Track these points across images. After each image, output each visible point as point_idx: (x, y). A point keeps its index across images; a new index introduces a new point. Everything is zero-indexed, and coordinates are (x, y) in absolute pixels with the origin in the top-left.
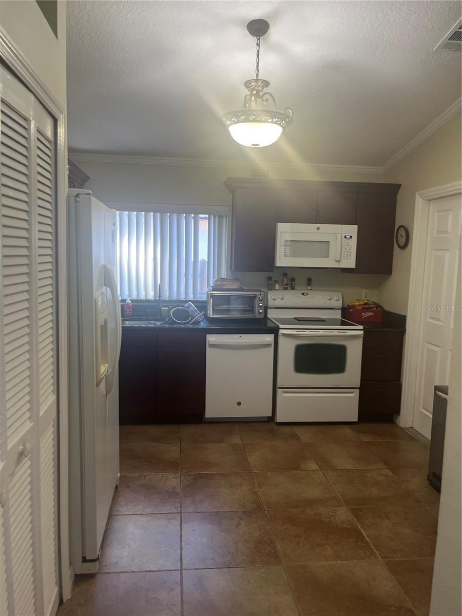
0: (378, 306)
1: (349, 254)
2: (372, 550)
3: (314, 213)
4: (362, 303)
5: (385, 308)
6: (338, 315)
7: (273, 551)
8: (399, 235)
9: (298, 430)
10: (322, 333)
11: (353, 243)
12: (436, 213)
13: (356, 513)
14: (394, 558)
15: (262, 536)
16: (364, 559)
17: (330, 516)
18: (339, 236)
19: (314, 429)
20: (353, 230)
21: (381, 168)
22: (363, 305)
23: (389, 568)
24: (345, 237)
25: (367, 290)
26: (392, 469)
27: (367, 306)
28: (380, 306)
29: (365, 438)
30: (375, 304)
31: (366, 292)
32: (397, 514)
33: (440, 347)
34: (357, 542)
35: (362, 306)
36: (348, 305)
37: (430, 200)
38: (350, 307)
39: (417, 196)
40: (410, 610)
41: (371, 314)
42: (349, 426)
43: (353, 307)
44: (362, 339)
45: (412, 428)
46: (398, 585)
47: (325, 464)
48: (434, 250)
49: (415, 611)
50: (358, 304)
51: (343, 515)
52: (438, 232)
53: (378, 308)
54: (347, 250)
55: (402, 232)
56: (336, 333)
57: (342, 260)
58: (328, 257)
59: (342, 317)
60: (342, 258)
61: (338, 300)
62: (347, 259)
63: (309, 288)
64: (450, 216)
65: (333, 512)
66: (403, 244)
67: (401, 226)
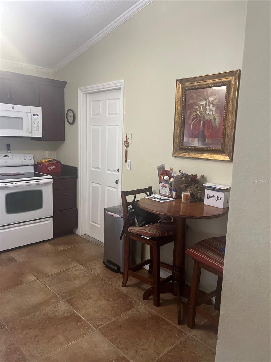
0: (57, 162)
1: (37, 127)
2: (87, 324)
3: (8, 96)
4: (47, 160)
5: (62, 163)
6: (31, 170)
7: (21, 357)
8: (69, 116)
9: (13, 255)
10: (24, 183)
11: (39, 119)
12: (92, 102)
13: (70, 302)
14: (103, 325)
15: (8, 348)
16: (86, 334)
17: (54, 311)
18: (29, 114)
19: (25, 250)
20: (38, 110)
21: (51, 70)
22: (48, 161)
23: (102, 334)
24: (34, 115)
25: (49, 152)
26: (83, 264)
27: (51, 162)
28: (59, 162)
29: (61, 248)
30: (55, 160)
31: (48, 154)
32: (95, 293)
33: (100, 184)
34: (77, 323)
35: (48, 163)
36: (38, 162)
37: (87, 94)
38: (39, 164)
39: (79, 91)
40: (124, 358)
41: (54, 167)
42: (47, 242)
43: (42, 163)
44: (52, 184)
45: (85, 234)
46: (111, 343)
47: (39, 273)
48: (92, 125)
49: (126, 357)
50: (45, 161)
51: (62, 307)
52: (94, 114)
53: (58, 163)
54: (36, 124)
55: (70, 113)
56: (34, 182)
57: (33, 131)
58: (23, 129)
59: (34, 171)
60: (33, 130)
61: (31, 160)
62: (36, 130)
63: (9, 151)
64: (100, 104)
65: (55, 308)
66: (72, 122)
67: (69, 110)
